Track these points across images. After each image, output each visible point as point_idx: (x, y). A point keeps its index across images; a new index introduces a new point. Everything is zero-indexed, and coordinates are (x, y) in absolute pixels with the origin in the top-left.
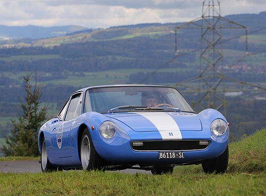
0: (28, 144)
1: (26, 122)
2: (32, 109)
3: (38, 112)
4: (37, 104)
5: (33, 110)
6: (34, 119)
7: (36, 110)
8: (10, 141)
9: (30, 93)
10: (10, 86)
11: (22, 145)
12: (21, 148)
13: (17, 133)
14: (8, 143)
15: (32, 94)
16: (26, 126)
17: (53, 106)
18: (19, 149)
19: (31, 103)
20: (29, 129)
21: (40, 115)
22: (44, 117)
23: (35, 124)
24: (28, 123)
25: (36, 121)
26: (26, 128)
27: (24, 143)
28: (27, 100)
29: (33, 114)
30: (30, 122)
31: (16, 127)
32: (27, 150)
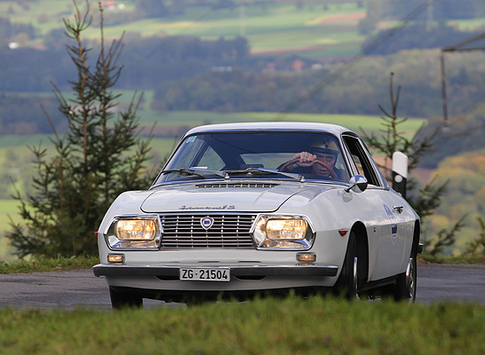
0: (87, 220)
1: (78, 155)
2: (93, 117)
3: (110, 124)
4: (108, 99)
5: (97, 119)
6: (100, 143)
7: (105, 116)
8: (32, 211)
9: (86, 70)
10: (13, 45)
11: (67, 220)
12: (64, 231)
13: (50, 187)
14: (26, 215)
15: (93, 71)
16: (78, 165)
17: (141, 99)
18: (60, 233)
19: (90, 97)
20: (87, 172)
21: (118, 132)
22: (127, 137)
23: (104, 158)
24: (82, 156)
25: (106, 149)
26: (77, 170)
27: (73, 215)
28: (79, 89)
29: (99, 131)
30: (87, 153)
31: (48, 170)
32: (83, 235)
